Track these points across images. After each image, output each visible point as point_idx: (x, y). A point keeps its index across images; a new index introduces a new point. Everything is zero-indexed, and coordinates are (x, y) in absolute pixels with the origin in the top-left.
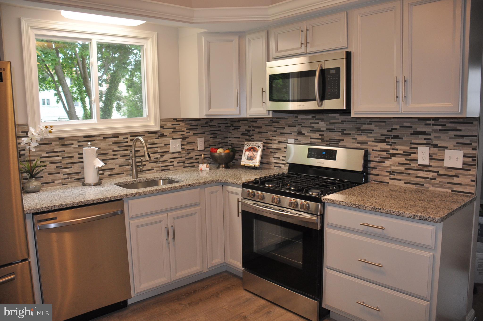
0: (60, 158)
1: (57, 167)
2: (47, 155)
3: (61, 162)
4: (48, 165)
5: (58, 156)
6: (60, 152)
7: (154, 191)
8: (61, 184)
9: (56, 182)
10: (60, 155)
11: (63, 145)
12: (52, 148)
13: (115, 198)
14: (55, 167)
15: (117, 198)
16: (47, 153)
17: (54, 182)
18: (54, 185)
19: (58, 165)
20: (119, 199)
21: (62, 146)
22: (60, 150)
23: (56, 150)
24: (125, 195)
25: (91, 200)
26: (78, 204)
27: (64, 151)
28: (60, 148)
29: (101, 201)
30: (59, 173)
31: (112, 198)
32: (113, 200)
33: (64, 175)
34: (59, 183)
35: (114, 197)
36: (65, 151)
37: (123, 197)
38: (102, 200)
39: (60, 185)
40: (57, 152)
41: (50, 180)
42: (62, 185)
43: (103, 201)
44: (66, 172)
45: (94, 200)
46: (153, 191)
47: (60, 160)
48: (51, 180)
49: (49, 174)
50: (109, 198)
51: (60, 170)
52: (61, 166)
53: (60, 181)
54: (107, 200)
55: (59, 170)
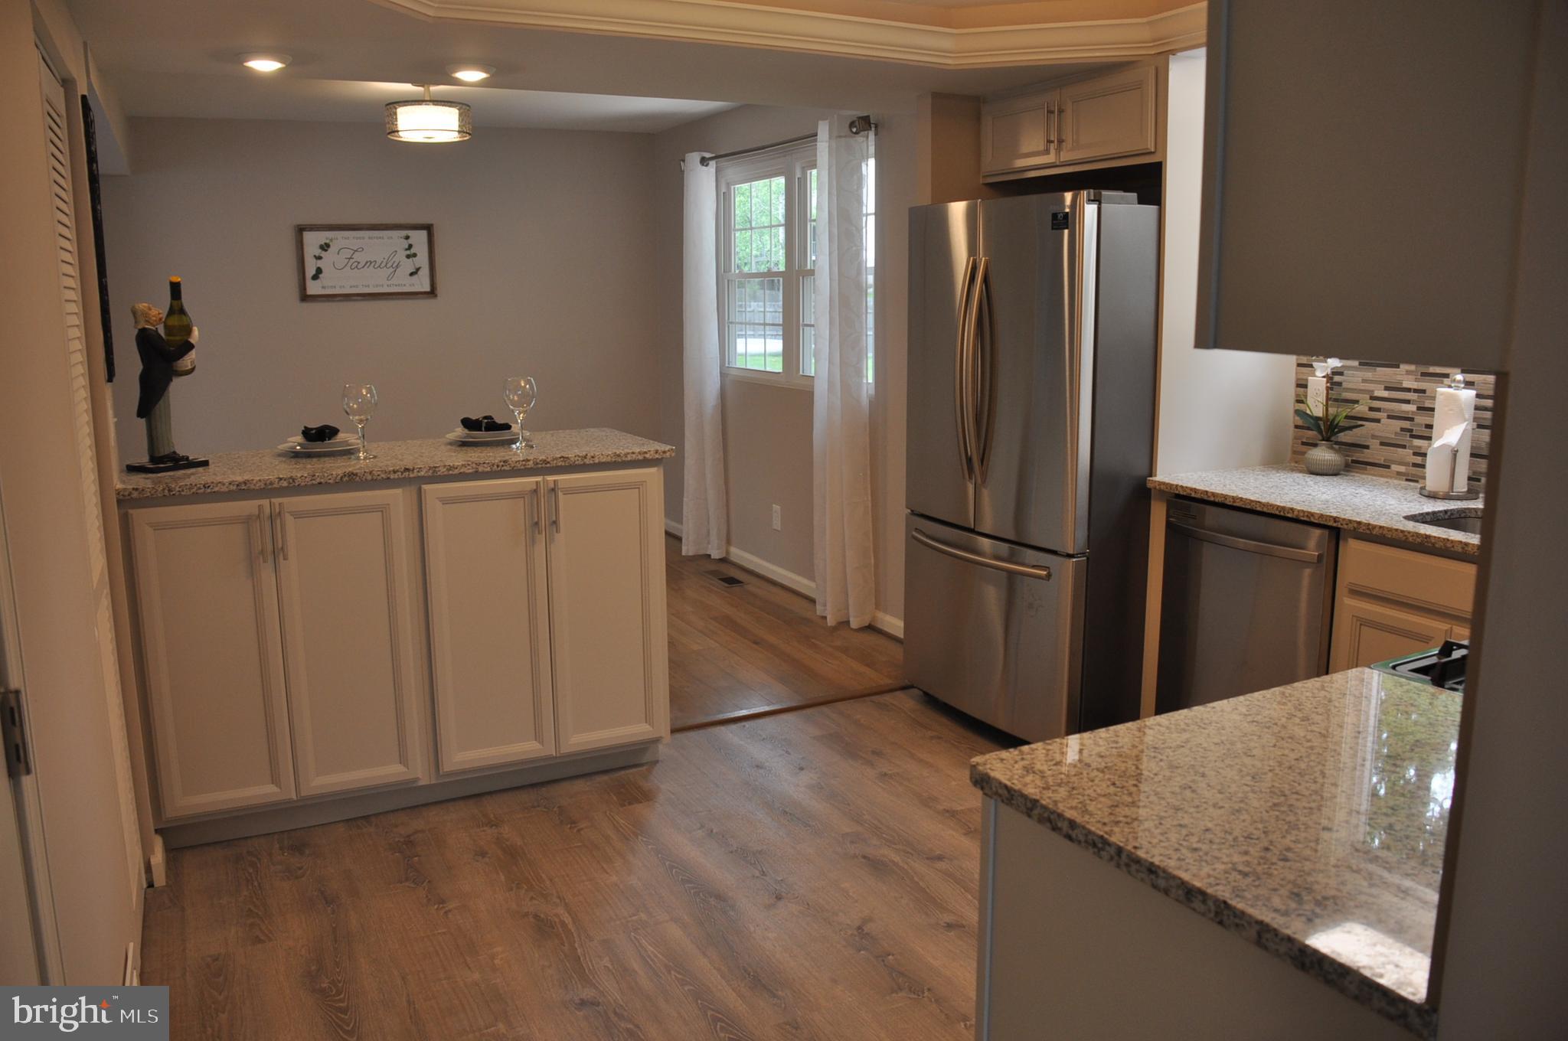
0: (1412, 408)
1: (1402, 429)
2: (1386, 394)
3: (1413, 418)
4: (1384, 421)
5: (1408, 402)
6: (1416, 391)
7: (1409, 535)
8: (1404, 478)
9: (1394, 467)
10: (1413, 400)
11: (1424, 374)
12: (1399, 378)
13: (1307, 516)
14: (1398, 430)
15: (1312, 520)
16: (1387, 388)
17: (1388, 467)
18: (1389, 474)
19: (1407, 424)
20: (1316, 521)
21: (1421, 376)
22: (1414, 385)
23: (1406, 384)
24: (1331, 517)
25: (1259, 502)
26: (1234, 502)
27: (1424, 391)
28: (1416, 380)
29: (1277, 513)
30: (1404, 447)
31: (1302, 514)
32: (1302, 518)
33: (1415, 454)
34: (1399, 474)
35: (1306, 514)
36: (1427, 391)
37: (1326, 520)
38: (1280, 512)
39: (1400, 479)
40: (1408, 390)
41: (1383, 459)
42: (1407, 480)
43: (1282, 514)
44: (1420, 447)
45: (1264, 505)
46: (1406, 534)
47: (1413, 412)
48: (1385, 460)
49: (1382, 444)
50: (1296, 513)
51: (1408, 439)
52: (1411, 431)
53: (1402, 469)
54: (1289, 515)
55: (1406, 439)
